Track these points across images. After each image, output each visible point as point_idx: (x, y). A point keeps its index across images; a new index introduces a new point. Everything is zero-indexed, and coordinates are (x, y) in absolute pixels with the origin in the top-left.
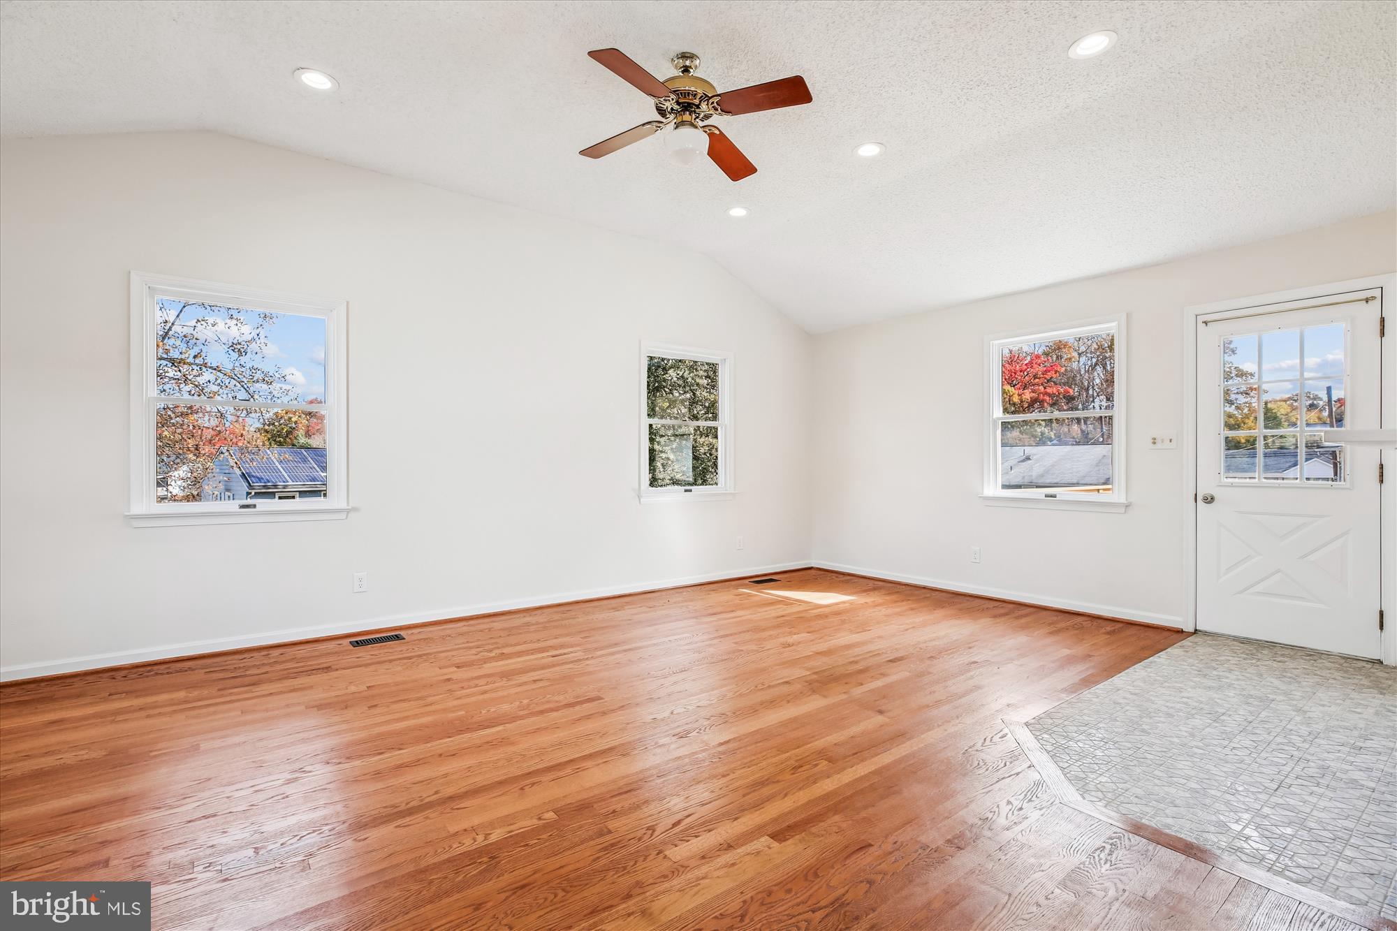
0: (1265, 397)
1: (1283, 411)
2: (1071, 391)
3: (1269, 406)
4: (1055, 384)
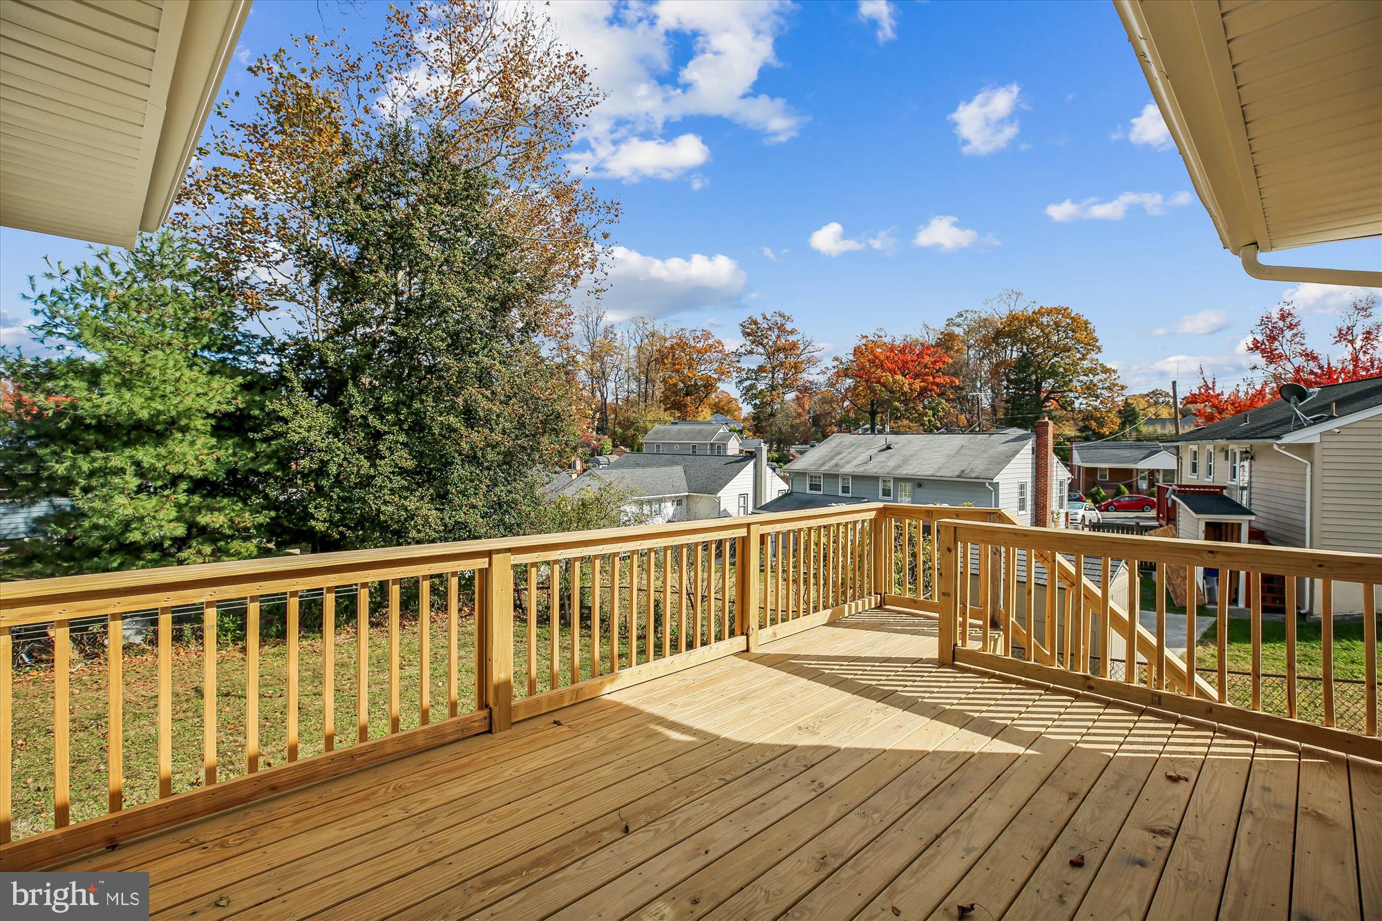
0: (1127, 393)
1: (1141, 407)
2: (957, 381)
3: (1129, 401)
4: (943, 374)
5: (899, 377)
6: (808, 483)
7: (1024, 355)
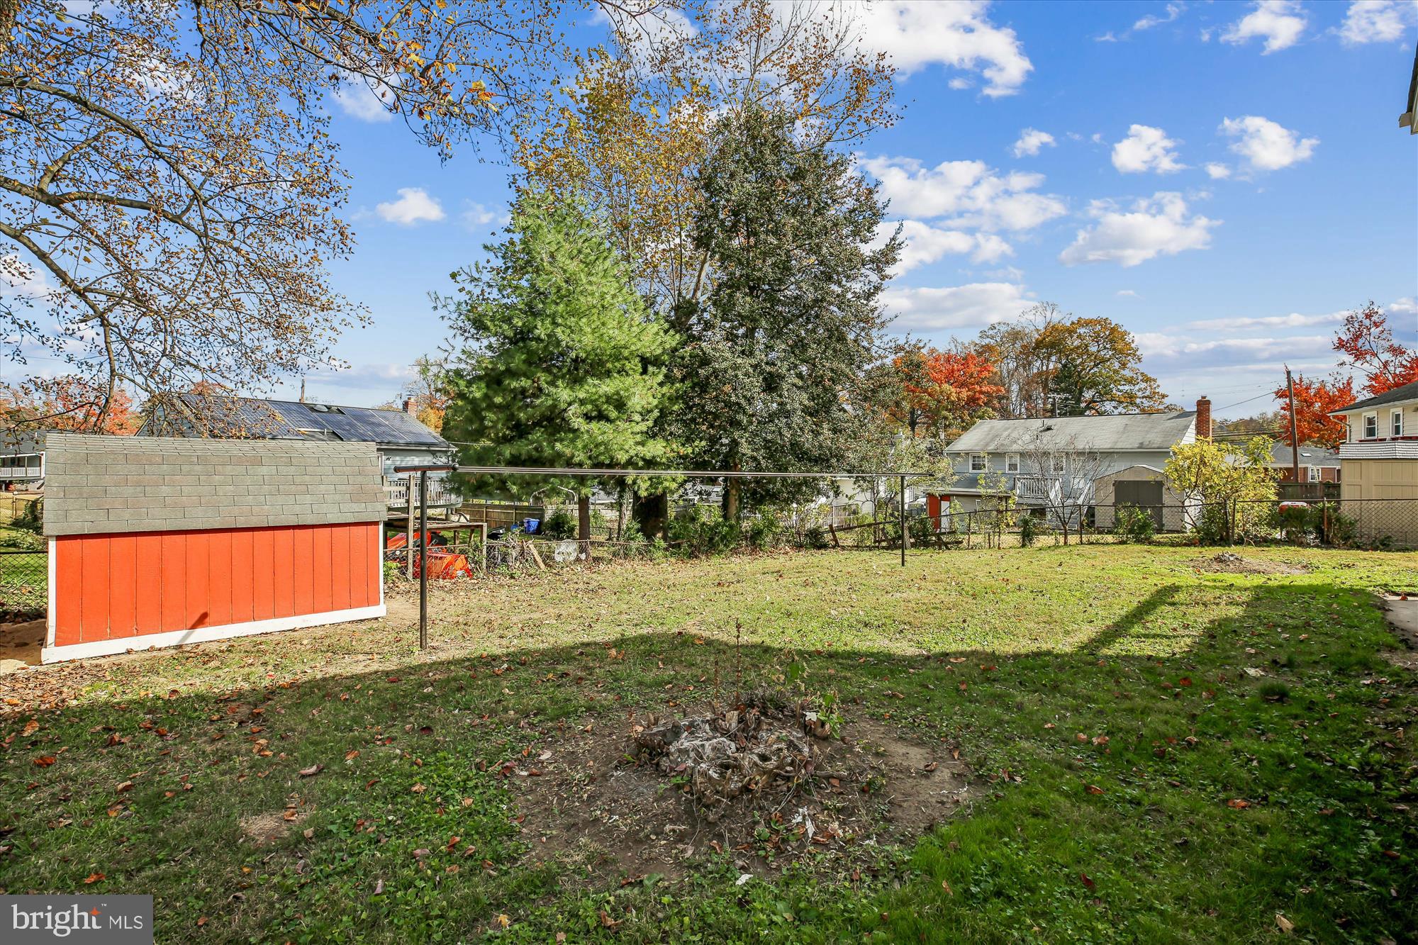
2: (1003, 390)
4: (989, 383)
5: (946, 386)
6: (971, 463)
7: (1065, 366)
